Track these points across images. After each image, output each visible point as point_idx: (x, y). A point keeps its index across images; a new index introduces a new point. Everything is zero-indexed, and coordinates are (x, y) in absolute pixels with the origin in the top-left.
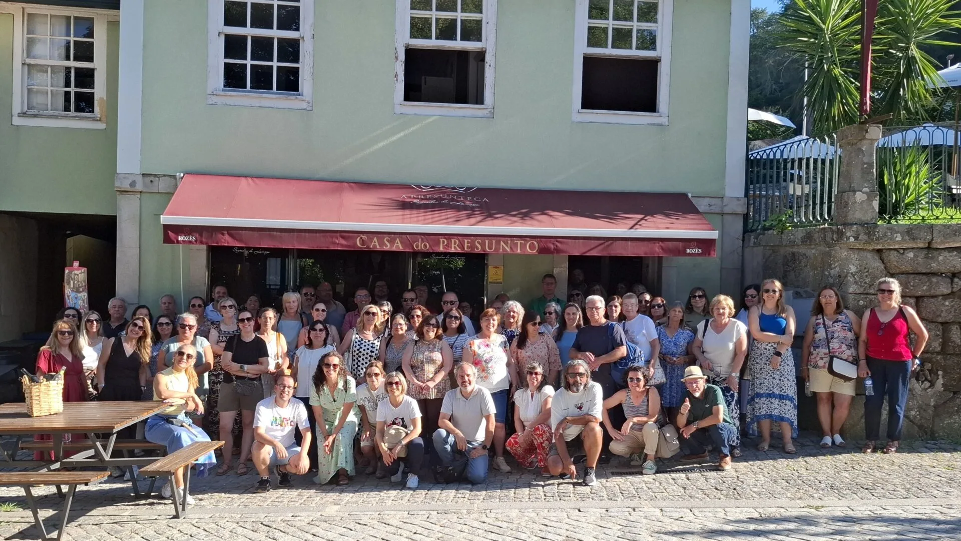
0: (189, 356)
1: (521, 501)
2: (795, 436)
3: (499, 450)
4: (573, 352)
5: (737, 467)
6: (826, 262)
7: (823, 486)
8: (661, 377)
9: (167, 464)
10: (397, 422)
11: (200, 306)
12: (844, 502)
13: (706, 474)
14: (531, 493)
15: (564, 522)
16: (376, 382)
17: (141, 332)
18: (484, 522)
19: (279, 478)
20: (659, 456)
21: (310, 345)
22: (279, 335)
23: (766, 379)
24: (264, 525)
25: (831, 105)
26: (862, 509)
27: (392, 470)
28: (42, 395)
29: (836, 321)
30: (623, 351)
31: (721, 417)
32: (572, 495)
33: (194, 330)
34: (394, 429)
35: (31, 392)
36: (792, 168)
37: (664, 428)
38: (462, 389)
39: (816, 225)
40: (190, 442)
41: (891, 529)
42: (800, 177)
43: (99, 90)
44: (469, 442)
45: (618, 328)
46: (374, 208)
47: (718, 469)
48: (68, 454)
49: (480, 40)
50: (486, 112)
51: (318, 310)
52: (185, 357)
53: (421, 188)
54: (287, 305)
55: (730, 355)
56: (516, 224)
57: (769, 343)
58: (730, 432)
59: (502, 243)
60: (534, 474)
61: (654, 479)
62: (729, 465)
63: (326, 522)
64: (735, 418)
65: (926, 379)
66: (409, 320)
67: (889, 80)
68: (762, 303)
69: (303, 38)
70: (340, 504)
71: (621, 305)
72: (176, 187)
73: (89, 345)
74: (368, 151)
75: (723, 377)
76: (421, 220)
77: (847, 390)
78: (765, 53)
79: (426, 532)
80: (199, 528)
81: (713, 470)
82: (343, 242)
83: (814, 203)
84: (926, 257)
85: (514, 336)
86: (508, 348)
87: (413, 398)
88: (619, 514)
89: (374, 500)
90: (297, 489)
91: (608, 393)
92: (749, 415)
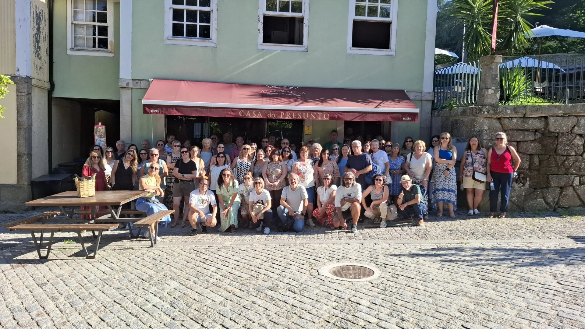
0: (156, 169)
1: (320, 240)
2: (455, 209)
3: (310, 216)
4: (346, 169)
6: (472, 124)
7: (469, 233)
9: (147, 221)
10: (259, 202)
11: (162, 145)
12: (479, 241)
13: (411, 227)
14: (325, 236)
15: (341, 250)
16: (248, 182)
17: (133, 157)
18: (302, 250)
19: (202, 229)
20: (387, 219)
21: (217, 164)
22: (201, 159)
23: (441, 182)
24: (195, 251)
25: (477, 46)
26: (488, 243)
27: (257, 225)
28: (84, 187)
29: (477, 154)
30: (370, 168)
31: (419, 200)
32: (345, 237)
33: (158, 156)
34: (258, 205)
35: (79, 186)
36: (457, 79)
38: (292, 186)
39: (468, 106)
40: (158, 211)
41: (502, 253)
42: (460, 83)
43: (110, 37)
44: (295, 212)
45: (369, 157)
46: (248, 96)
47: (417, 225)
48: (98, 217)
49: (301, 11)
50: (303, 49)
51: (220, 147)
52: (154, 169)
53: (271, 87)
54: (205, 144)
55: (424, 170)
56: (319, 105)
57: (444, 164)
58: (423, 207)
59: (311, 114)
62: (422, 223)
63: (225, 249)
64: (426, 201)
65: (521, 182)
66: (265, 152)
67: (506, 33)
68: (440, 144)
69: (212, 11)
70: (232, 241)
71: (370, 145)
72: (149, 85)
73: (108, 164)
74: (245, 68)
75: (420, 180)
76: (272, 103)
77: (481, 187)
78: (444, 21)
79: (274, 254)
80: (163, 252)
81: (415, 226)
82: (232, 113)
83: (468, 95)
84: (523, 122)
85: (316, 161)
86: (314, 166)
87: (268, 190)
88: (368, 246)
89: (249, 239)
90: (210, 234)
91: (364, 188)
92: (433, 200)
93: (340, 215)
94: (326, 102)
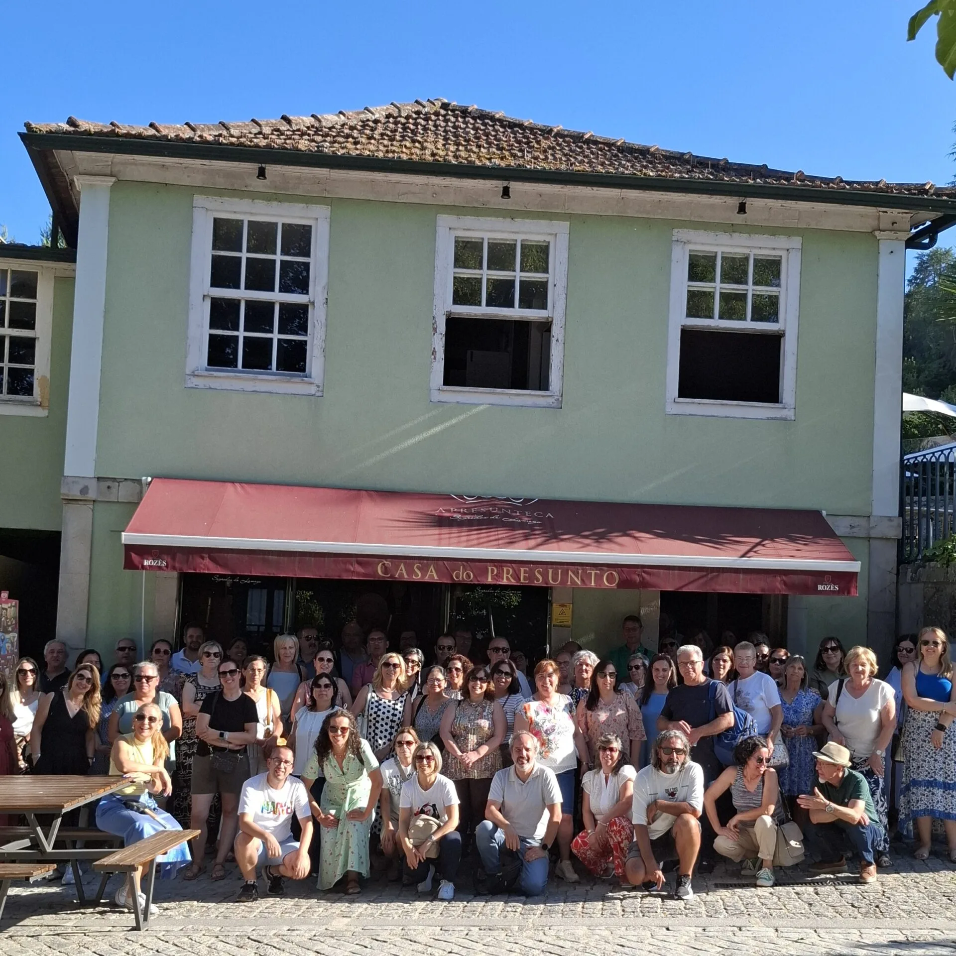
1: (591, 917)
3: (565, 853)
4: (662, 722)
5: (884, 880)
8: (782, 755)
9: (127, 857)
10: (426, 809)
11: (166, 652)
13: (842, 887)
14: (605, 908)
15: (646, 942)
16: (408, 754)
17: (90, 686)
18: (541, 941)
20: (777, 863)
21: (313, 707)
22: (270, 692)
23: (925, 761)
24: (252, 940)
30: (729, 719)
32: (659, 910)
33: (156, 683)
34: (424, 820)
37: (784, 826)
38: (519, 767)
43: (41, 366)
44: (525, 841)
46: (402, 524)
47: (859, 881)
49: (544, 306)
50: (550, 401)
51: (322, 659)
52: (147, 721)
53: (463, 499)
54: (282, 652)
55: (875, 727)
56: (589, 548)
57: (929, 713)
58: (876, 832)
59: (570, 573)
60: (610, 884)
61: (771, 893)
62: (873, 876)
63: (332, 937)
64: (881, 813)
66: (448, 675)
68: (920, 658)
69: (313, 303)
70: (350, 917)
71: (731, 660)
72: (141, 495)
73: (22, 704)
74: (395, 449)
75: (864, 757)
76: (464, 541)
79: (464, 951)
80: (167, 942)
81: (852, 883)
82: (360, 569)
86: (574, 712)
87: (450, 778)
88: (720, 934)
89: (396, 913)
90: (293, 897)
91: (711, 777)
92: (902, 810)
93: (646, 849)
94: (610, 540)
